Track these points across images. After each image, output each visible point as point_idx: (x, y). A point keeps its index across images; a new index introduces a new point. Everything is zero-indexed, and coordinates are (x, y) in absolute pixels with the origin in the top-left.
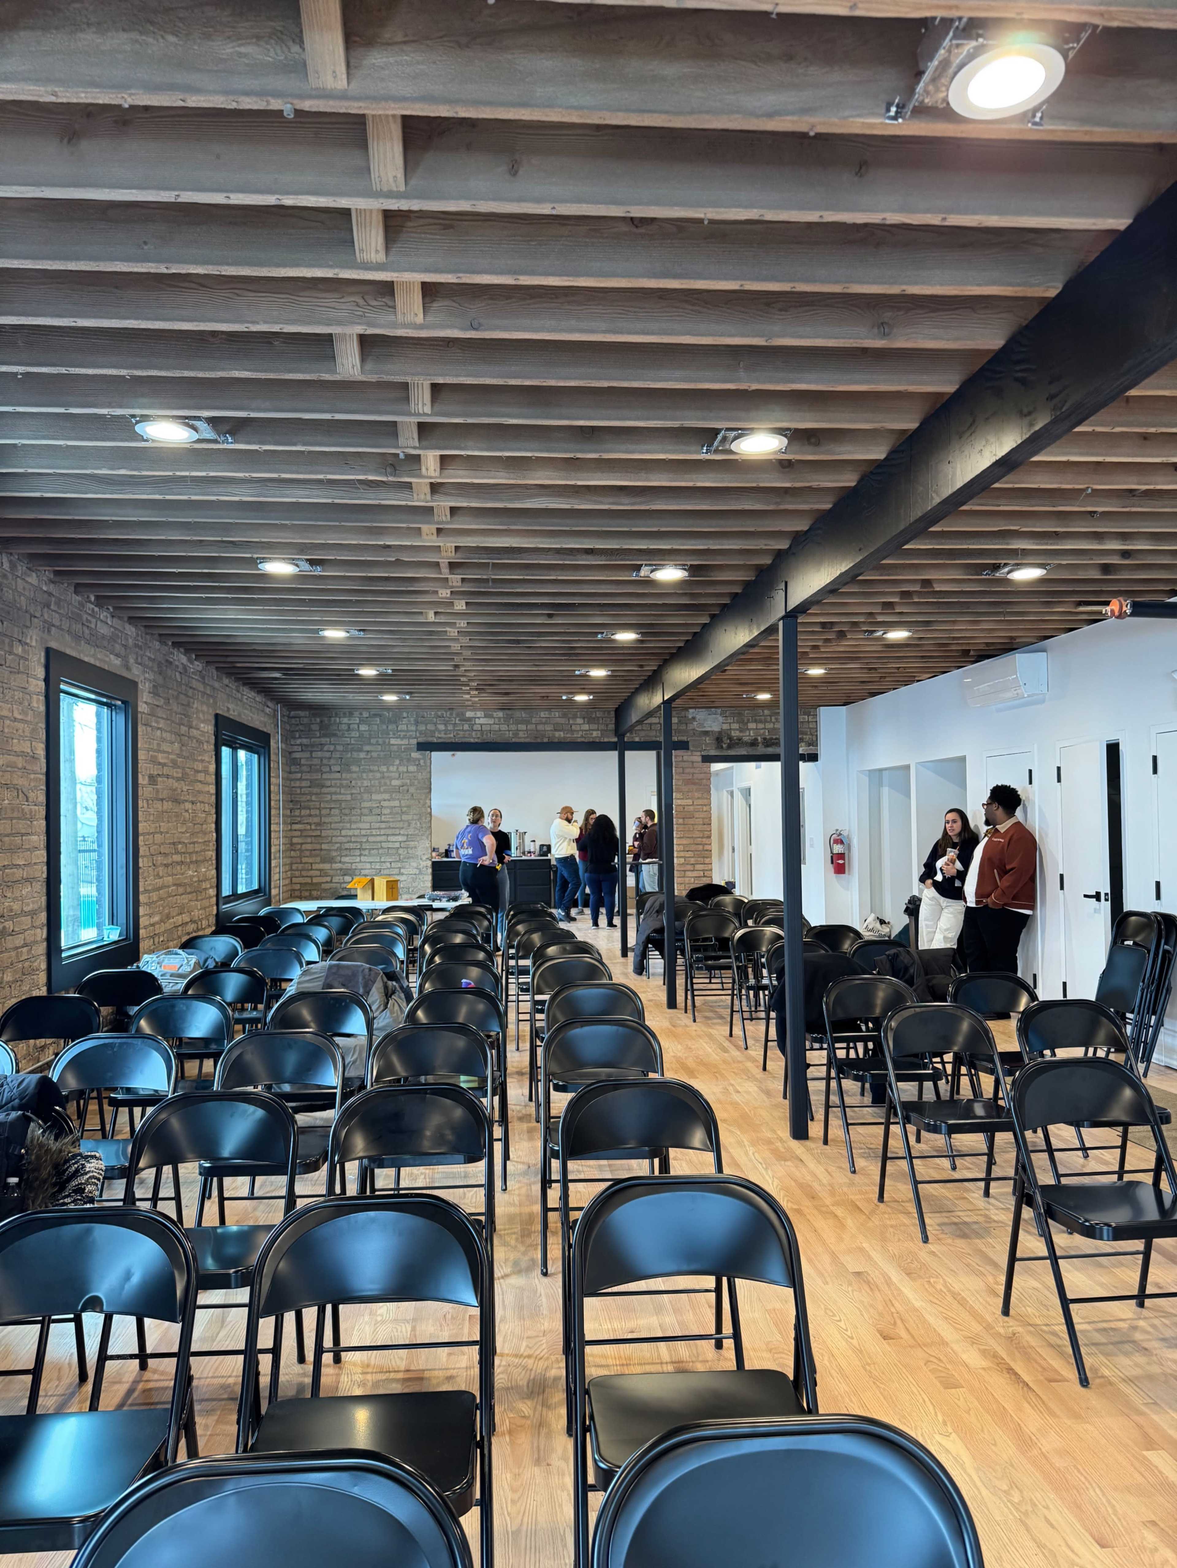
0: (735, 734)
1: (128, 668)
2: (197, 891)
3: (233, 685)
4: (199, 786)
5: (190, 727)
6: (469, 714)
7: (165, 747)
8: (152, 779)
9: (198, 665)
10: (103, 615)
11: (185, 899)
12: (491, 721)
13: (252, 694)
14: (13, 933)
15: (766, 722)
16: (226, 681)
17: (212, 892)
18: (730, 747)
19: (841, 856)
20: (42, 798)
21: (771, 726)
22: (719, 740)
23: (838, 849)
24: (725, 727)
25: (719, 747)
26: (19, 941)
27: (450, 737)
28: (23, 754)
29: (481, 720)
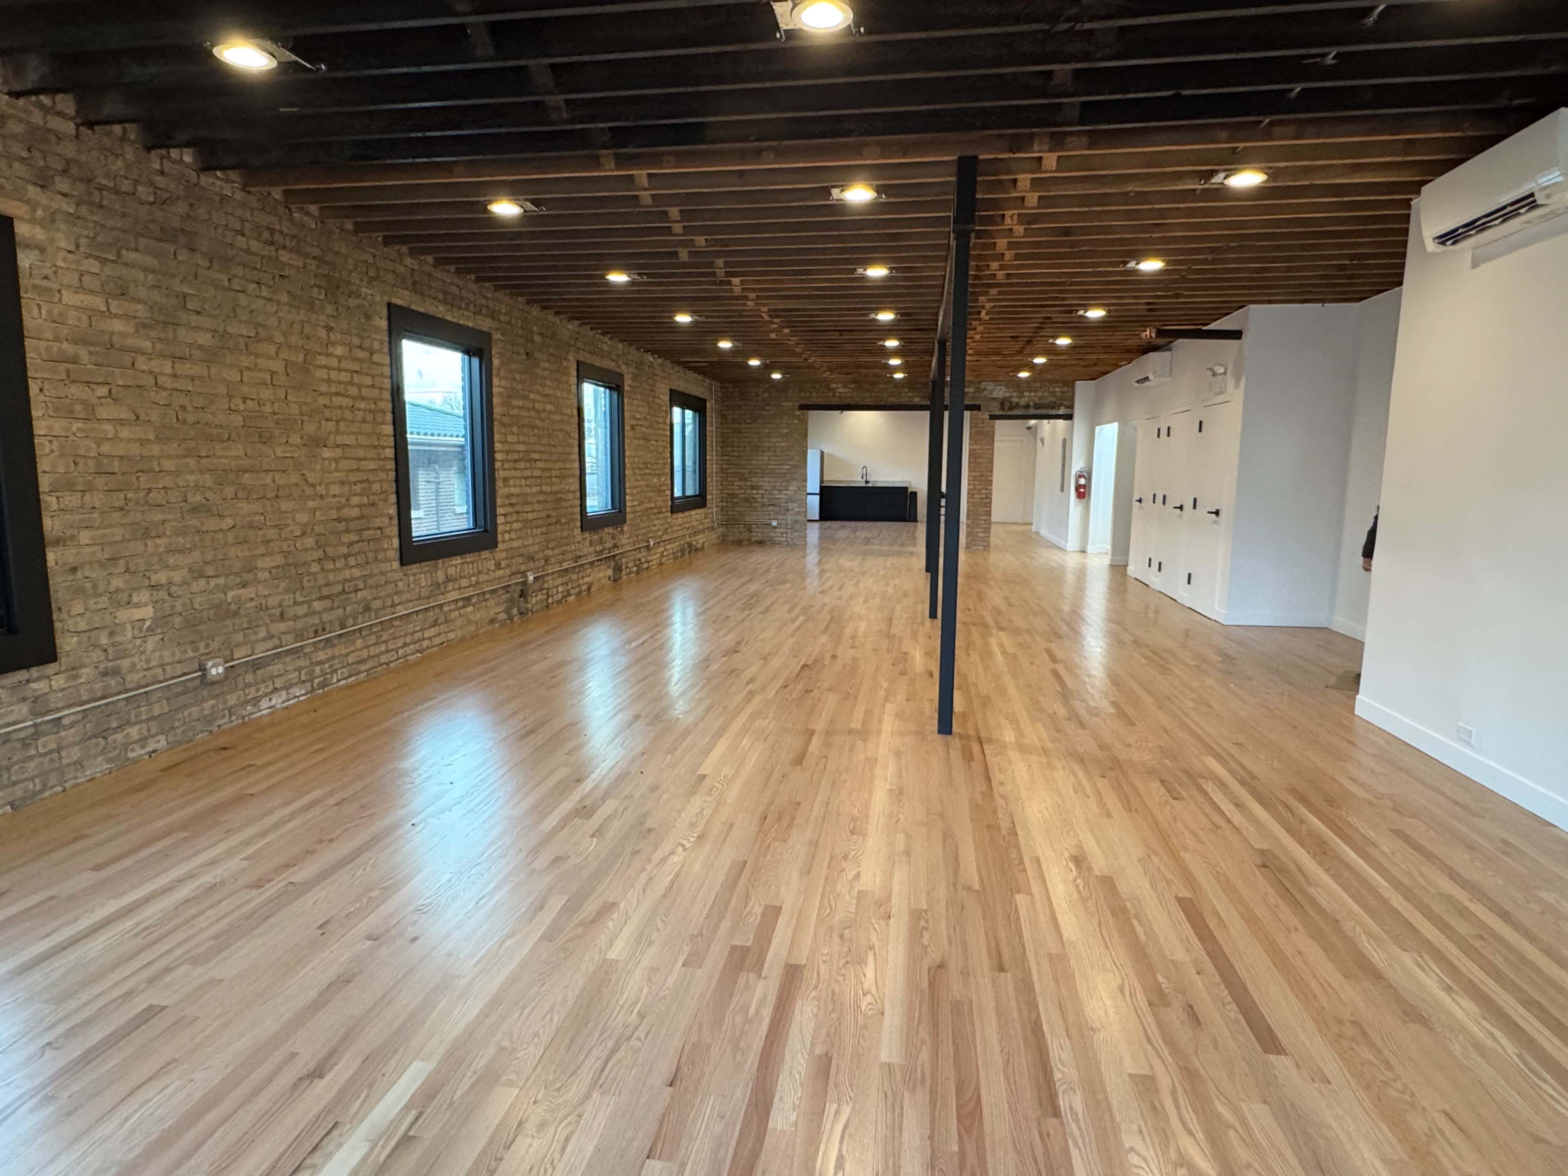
0: (1015, 400)
1: (619, 367)
2: (660, 491)
3: (682, 371)
4: (660, 432)
5: (654, 397)
6: (833, 386)
7: (641, 409)
8: (633, 427)
9: (660, 361)
10: (606, 339)
11: (652, 494)
12: (846, 390)
13: (695, 375)
14: (565, 500)
15: (1036, 391)
16: (677, 368)
17: (668, 493)
18: (1010, 409)
19: (1084, 486)
20: (577, 436)
21: (1040, 394)
22: (1002, 403)
23: (1082, 481)
24: (1008, 395)
25: (1002, 408)
26: (567, 504)
27: (820, 401)
28: (568, 415)
29: (841, 390)
